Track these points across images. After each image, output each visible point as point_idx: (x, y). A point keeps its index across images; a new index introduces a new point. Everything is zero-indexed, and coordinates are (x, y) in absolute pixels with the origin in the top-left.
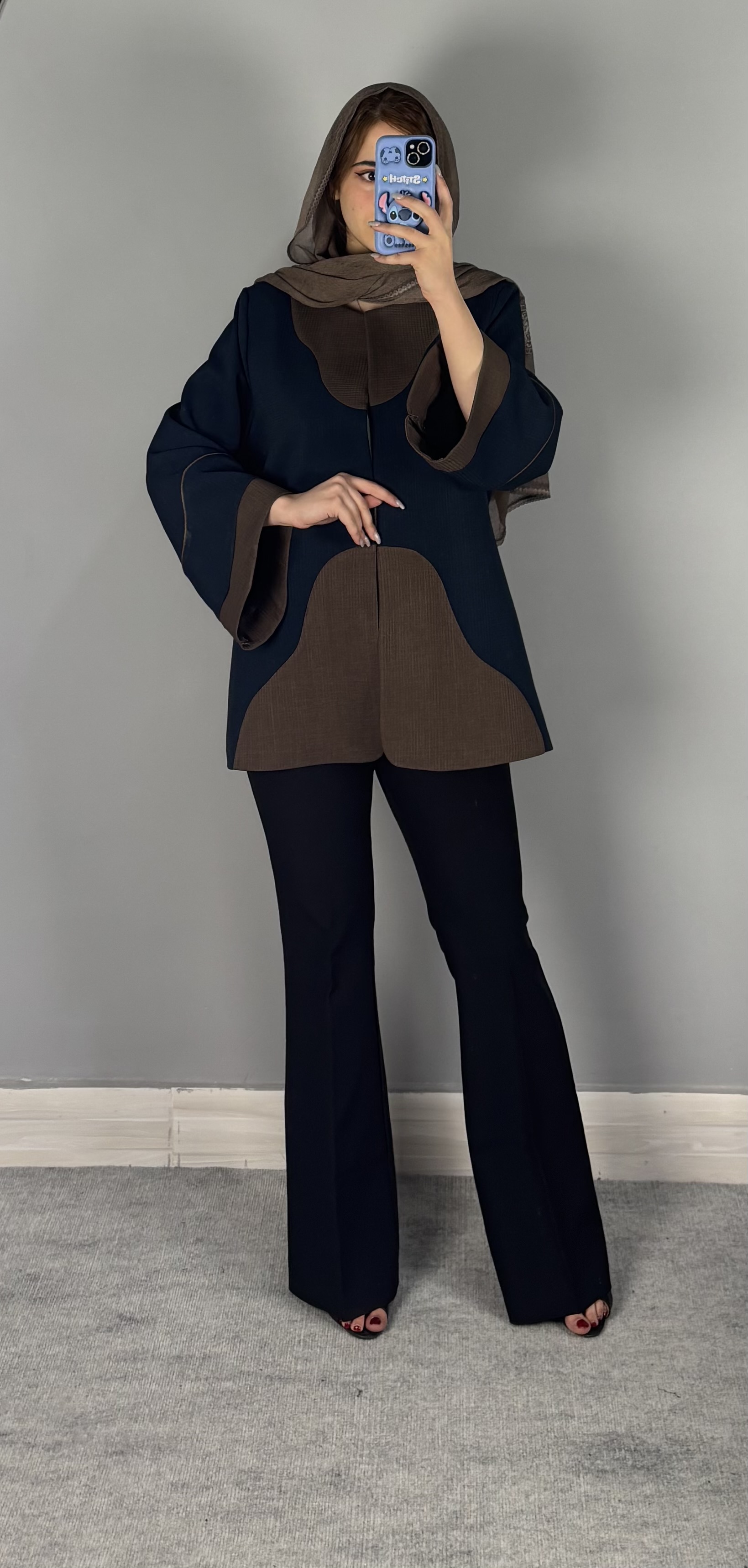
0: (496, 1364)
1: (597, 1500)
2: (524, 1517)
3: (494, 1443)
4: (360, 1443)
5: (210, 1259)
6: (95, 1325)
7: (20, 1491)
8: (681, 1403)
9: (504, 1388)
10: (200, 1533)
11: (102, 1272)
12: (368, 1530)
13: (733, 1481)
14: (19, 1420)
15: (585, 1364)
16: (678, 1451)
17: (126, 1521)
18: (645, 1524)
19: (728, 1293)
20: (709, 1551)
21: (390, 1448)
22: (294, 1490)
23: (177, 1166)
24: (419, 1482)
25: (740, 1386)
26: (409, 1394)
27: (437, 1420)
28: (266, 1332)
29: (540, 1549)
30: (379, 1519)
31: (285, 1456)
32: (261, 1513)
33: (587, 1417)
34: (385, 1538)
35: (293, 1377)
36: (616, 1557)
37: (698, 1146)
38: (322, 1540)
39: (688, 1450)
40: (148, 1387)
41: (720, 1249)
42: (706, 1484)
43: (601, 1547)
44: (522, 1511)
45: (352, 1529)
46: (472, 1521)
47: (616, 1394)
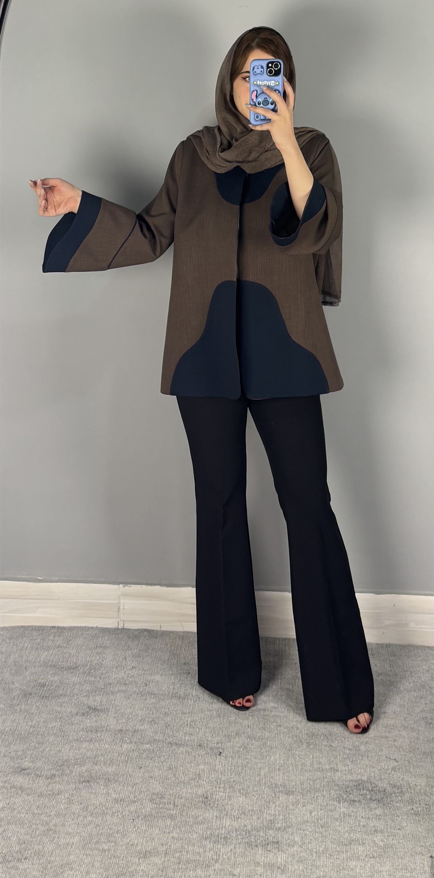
0: (295, 740)
1: (350, 816)
2: (309, 824)
3: (293, 783)
4: (219, 780)
5: (139, 679)
6: (75, 712)
7: (32, 800)
8: (399, 765)
9: (300, 753)
10: (129, 827)
11: (80, 683)
12: (222, 828)
13: (426, 809)
14: (33, 762)
15: (346, 742)
16: (396, 791)
17: (89, 819)
18: (376, 831)
19: (427, 706)
20: (411, 847)
21: (235, 785)
22: (182, 805)
23: (122, 627)
24: (251, 803)
25: (432, 756)
26: (247, 755)
27: (262, 770)
28: (169, 719)
29: (317, 842)
30: (228, 822)
31: (177, 786)
32: (163, 817)
33: (345, 771)
34: (231, 833)
35: (183, 743)
36: (359, 848)
37: (412, 625)
38: (196, 833)
39: (402, 791)
40: (103, 745)
41: (423, 682)
42: (411, 810)
43: (351, 842)
44: (308, 821)
45: (213, 827)
46: (279, 825)
47: (362, 759)
